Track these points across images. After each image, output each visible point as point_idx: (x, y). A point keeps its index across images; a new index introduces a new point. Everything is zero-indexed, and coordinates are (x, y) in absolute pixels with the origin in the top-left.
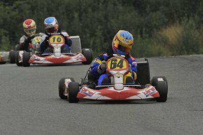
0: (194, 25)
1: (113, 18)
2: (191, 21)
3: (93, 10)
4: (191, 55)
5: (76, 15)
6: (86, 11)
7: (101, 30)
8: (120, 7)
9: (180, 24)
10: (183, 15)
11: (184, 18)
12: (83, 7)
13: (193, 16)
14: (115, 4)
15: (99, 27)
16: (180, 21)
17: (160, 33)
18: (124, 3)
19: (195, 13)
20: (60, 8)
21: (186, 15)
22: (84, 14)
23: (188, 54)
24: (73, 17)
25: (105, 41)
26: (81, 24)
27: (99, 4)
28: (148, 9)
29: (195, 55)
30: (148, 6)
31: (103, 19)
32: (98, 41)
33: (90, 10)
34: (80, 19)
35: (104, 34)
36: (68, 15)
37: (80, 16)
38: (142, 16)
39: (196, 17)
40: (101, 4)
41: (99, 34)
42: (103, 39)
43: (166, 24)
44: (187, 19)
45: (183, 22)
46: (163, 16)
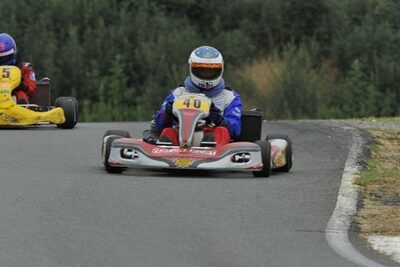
0: (308, 59)
1: (147, 39)
2: (302, 52)
3: (108, 23)
4: (300, 121)
5: (73, 31)
6: (92, 24)
7: (120, 62)
8: (162, 19)
9: (281, 57)
10: (287, 39)
11: (289, 44)
12: (87, 16)
13: (307, 41)
14: (151, 12)
15: (118, 57)
16: (281, 50)
17: (239, 72)
18: (169, 10)
19: (311, 35)
20: (42, 15)
21: (293, 39)
22: (89, 30)
23: (295, 117)
24: (67, 35)
25: (129, 85)
26: (82, 50)
27: (119, 10)
28: (217, 23)
29: (309, 121)
30: (218, 18)
31: (126, 41)
32: (115, 84)
33: (101, 22)
34: (81, 41)
35: (127, 72)
36: (57, 31)
37: (81, 33)
38: (204, 37)
39: (314, 43)
40: (123, 11)
41: (118, 70)
42: (125, 80)
43: (252, 56)
44: (294, 48)
45: (285, 53)
46: (247, 39)
